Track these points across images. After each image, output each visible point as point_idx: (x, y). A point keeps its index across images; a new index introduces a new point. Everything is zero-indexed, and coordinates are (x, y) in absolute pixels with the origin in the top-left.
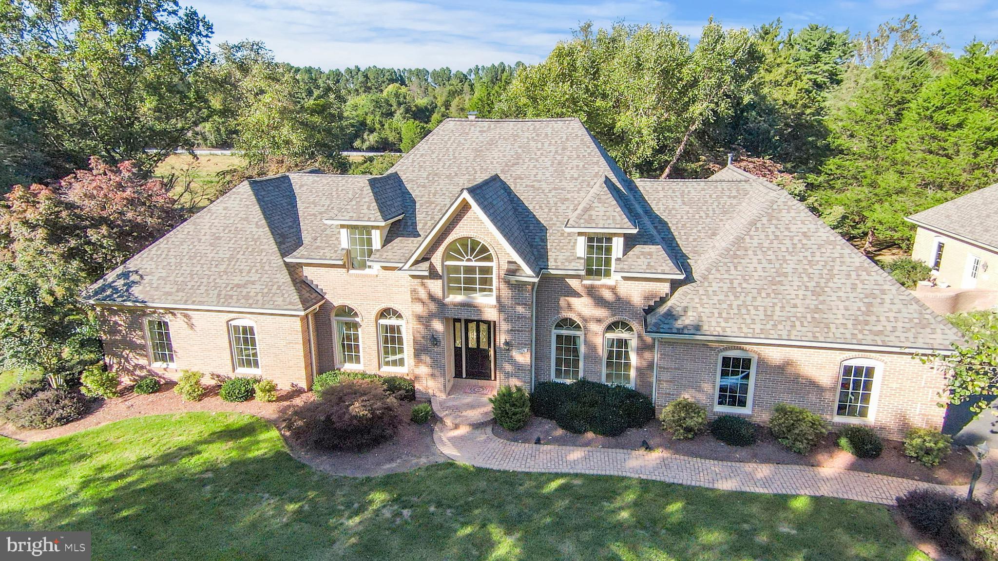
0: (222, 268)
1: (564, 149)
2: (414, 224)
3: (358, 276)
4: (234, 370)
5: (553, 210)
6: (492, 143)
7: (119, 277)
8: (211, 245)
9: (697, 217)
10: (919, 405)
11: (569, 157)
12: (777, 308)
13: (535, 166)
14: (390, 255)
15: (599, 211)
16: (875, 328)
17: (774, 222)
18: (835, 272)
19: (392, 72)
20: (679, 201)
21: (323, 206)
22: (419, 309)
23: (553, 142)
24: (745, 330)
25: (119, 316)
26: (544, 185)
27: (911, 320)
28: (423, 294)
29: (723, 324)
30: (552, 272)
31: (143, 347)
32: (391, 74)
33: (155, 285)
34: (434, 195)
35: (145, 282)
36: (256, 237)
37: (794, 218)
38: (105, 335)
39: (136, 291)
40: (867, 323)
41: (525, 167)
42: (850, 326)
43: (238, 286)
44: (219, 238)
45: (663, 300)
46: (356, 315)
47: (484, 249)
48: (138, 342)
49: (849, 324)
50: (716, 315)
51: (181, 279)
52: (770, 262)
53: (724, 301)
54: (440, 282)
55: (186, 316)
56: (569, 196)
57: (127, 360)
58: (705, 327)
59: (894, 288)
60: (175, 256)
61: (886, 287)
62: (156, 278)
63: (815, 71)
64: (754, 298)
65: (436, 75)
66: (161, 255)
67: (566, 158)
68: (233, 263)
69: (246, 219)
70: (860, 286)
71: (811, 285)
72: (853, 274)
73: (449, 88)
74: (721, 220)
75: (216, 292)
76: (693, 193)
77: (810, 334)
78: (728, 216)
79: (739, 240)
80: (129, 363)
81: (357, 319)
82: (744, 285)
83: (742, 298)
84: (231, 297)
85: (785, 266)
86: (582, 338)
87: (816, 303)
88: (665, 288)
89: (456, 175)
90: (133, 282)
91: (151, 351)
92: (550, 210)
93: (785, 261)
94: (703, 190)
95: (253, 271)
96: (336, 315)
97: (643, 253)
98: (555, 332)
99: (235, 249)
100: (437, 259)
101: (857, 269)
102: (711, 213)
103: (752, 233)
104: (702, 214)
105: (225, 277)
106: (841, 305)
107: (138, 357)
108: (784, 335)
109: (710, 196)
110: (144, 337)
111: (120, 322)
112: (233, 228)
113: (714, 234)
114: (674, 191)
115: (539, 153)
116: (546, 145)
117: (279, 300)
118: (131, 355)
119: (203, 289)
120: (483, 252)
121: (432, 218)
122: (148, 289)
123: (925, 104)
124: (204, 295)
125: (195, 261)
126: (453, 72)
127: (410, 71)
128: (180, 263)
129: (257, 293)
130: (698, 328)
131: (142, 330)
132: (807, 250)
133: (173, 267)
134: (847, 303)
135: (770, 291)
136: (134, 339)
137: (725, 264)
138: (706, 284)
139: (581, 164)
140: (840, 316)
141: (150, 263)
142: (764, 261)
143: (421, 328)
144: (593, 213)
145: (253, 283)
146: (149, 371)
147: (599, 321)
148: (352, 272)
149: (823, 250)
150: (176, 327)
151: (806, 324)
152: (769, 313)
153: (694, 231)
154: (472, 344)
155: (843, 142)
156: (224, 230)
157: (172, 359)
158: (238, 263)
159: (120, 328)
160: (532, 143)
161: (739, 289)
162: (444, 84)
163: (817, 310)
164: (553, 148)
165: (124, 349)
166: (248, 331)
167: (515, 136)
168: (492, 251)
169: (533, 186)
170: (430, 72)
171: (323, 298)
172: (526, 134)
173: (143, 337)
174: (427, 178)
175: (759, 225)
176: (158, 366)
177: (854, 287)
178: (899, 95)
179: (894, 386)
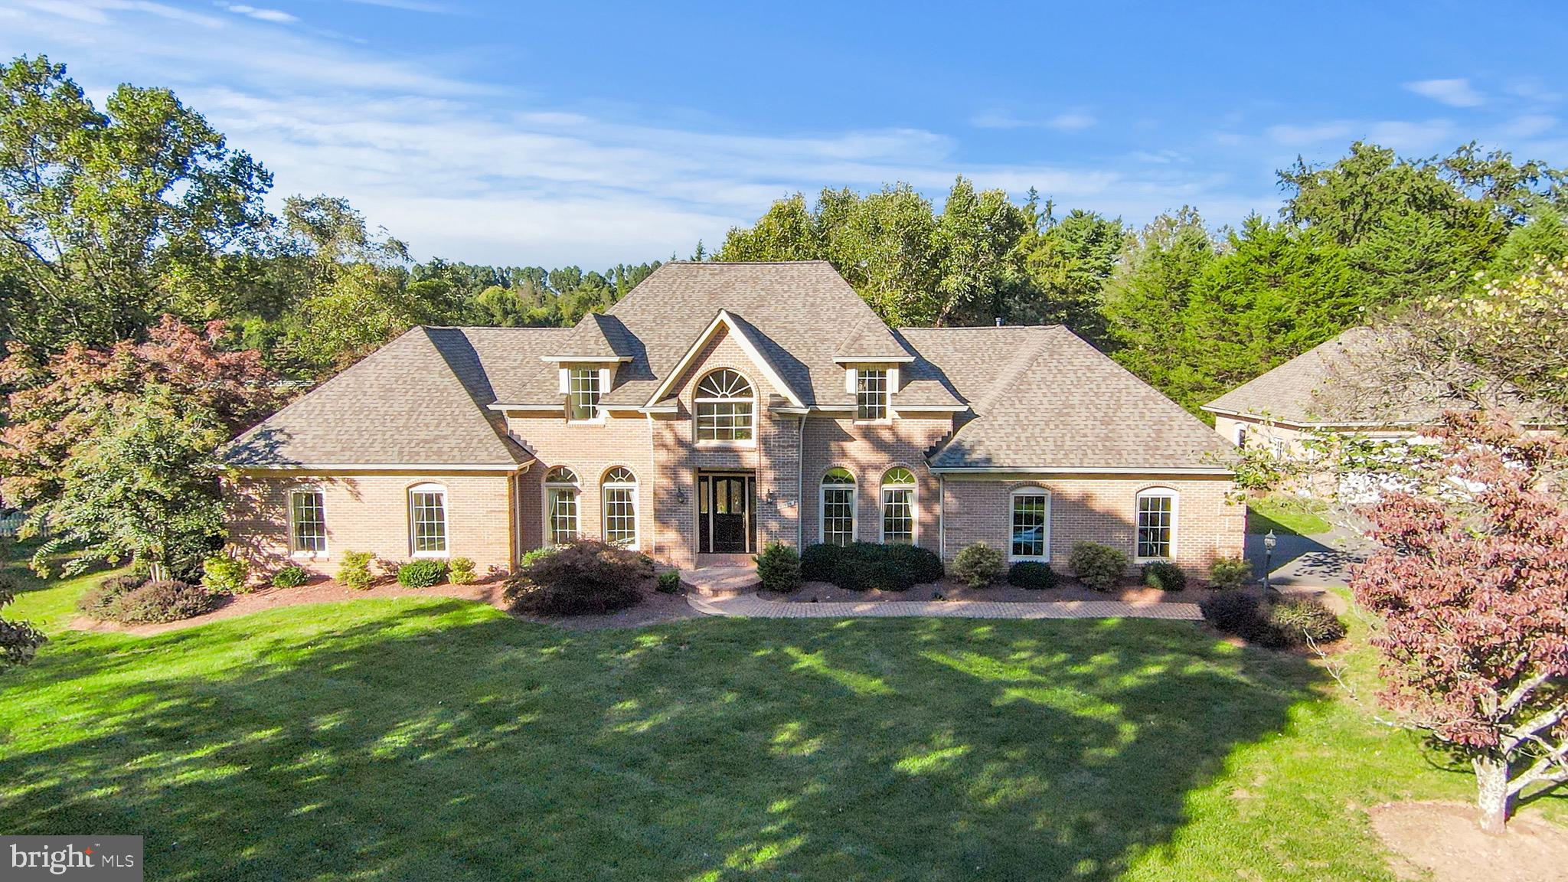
0: (401, 422)
1: (815, 291)
2: (648, 368)
3: (579, 427)
4: (410, 555)
5: (812, 349)
6: (727, 285)
7: (256, 437)
8: (381, 397)
9: (972, 362)
10: (1218, 536)
11: (823, 299)
12: (1067, 438)
13: (784, 308)
14: (623, 398)
15: (870, 340)
16: (1166, 453)
17: (1056, 357)
18: (1122, 402)
19: (488, 272)
20: (951, 348)
21: (515, 360)
22: (663, 456)
23: (802, 284)
24: (1036, 460)
25: (254, 487)
26: (798, 327)
27: (1200, 444)
28: (669, 439)
29: (1013, 456)
30: (821, 408)
31: (283, 530)
32: (488, 275)
33: (310, 445)
34: (666, 338)
35: (296, 441)
36: (441, 387)
37: (1076, 352)
38: (229, 515)
39: (283, 451)
40: (1157, 448)
41: (772, 308)
42: (1141, 451)
43: (426, 441)
44: (392, 390)
45: (946, 439)
46: (574, 478)
47: (743, 382)
48: (277, 522)
49: (1141, 450)
50: (1005, 447)
51: (346, 437)
52: (1055, 395)
53: (1012, 434)
54: (689, 422)
55: (351, 482)
56: (828, 336)
57: (257, 549)
58: (994, 461)
59: (1181, 415)
60: (334, 412)
61: (1173, 414)
62: (310, 436)
63: (1085, 267)
64: (1043, 430)
65: (559, 278)
66: (313, 411)
67: (819, 300)
68: (415, 417)
69: (426, 368)
70: (1148, 414)
71: (1099, 415)
72: (1141, 404)
73: (579, 294)
74: (999, 366)
75: (396, 449)
76: (965, 340)
77: (1103, 461)
78: (1005, 361)
79: (1021, 376)
80: (260, 553)
81: (575, 484)
82: (1031, 418)
83: (1030, 430)
84: (418, 454)
85: (1071, 398)
86: (856, 492)
87: (1105, 431)
88: (947, 425)
89: (690, 317)
90: (277, 442)
91: (293, 534)
92: (809, 350)
93: (1071, 394)
94: (976, 337)
95: (444, 424)
96: (548, 480)
97: (920, 388)
98: (823, 487)
99: (415, 401)
100: (686, 395)
101: (1143, 399)
102: (987, 359)
103: (1033, 368)
104: (977, 360)
105: (405, 432)
106: (1131, 433)
107: (273, 544)
108: (1077, 462)
109: (985, 343)
110: (286, 516)
111: (253, 497)
112: (409, 379)
113: (993, 379)
114: (943, 339)
115: (786, 295)
116: (793, 287)
117: (484, 456)
118: (264, 542)
119: (377, 446)
120: (741, 386)
121: (668, 361)
122: (301, 449)
123: (1210, 283)
124: (381, 453)
125: (361, 416)
126: (585, 273)
127: (518, 269)
128: (342, 419)
129: (452, 449)
130: (988, 460)
131: (284, 505)
132: (1092, 382)
133: (333, 424)
134: (1136, 431)
135: (1058, 422)
136: (272, 519)
137: (1010, 398)
138: (991, 418)
139: (838, 306)
140: (1131, 443)
141: (299, 420)
142: (1049, 394)
143: (666, 482)
144: (863, 342)
145: (445, 437)
146: (288, 563)
147: (877, 468)
148: (571, 422)
149: (1109, 382)
150: (334, 498)
151: (1097, 452)
152: (1059, 443)
153: (971, 376)
154: (722, 509)
155: (1125, 333)
156: (397, 381)
157: (322, 546)
158: (422, 417)
159: (253, 505)
160: (777, 286)
161: (1026, 422)
162: (571, 290)
163: (1107, 438)
164: (802, 291)
165: (254, 534)
166: (433, 500)
167: (756, 280)
168: (751, 385)
169: (785, 327)
170: (549, 272)
171: (533, 457)
172: (768, 277)
173: (284, 516)
174: (654, 321)
175: (1040, 360)
176: (301, 557)
177: (1142, 416)
178: (1181, 276)
179: (1192, 516)
